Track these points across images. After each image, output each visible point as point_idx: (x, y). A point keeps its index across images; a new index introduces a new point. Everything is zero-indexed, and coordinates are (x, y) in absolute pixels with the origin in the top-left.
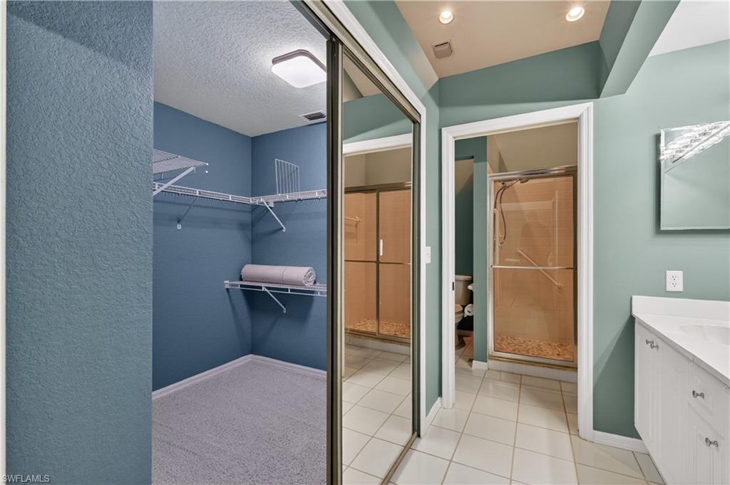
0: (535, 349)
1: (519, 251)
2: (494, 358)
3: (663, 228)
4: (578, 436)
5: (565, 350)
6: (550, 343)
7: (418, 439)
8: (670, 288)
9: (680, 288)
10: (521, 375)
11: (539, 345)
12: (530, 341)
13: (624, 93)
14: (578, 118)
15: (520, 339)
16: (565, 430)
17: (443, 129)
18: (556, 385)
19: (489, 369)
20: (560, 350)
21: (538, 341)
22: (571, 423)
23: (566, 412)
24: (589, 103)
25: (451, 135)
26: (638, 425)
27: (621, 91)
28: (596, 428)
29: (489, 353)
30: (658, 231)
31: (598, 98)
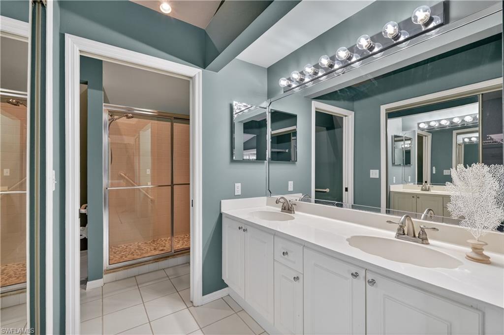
0: (137, 251)
1: (122, 175)
2: (109, 272)
3: (234, 159)
4: (193, 306)
5: (158, 244)
6: (146, 242)
8: (236, 194)
9: (240, 193)
10: (135, 276)
11: (139, 246)
12: (131, 245)
13: (217, 72)
14: (191, 78)
15: (123, 245)
16: (184, 306)
17: (67, 36)
19: (104, 284)
20: (154, 245)
21: (136, 243)
22: (188, 302)
23: (178, 292)
24: (199, 70)
25: (77, 47)
26: (226, 277)
27: (217, 70)
28: (204, 294)
29: (105, 268)
30: (232, 161)
31: (204, 69)
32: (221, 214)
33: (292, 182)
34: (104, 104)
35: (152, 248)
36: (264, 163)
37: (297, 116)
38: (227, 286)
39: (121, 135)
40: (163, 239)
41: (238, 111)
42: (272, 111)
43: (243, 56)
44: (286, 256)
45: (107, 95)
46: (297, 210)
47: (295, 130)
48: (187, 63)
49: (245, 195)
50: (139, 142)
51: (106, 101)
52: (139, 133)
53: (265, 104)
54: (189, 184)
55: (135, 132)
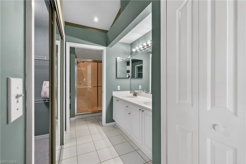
1: (81, 82)
2: (77, 115)
3: (117, 77)
4: (103, 126)
6: (89, 108)
7: (63, 145)
8: (118, 89)
9: (119, 89)
10: (85, 118)
12: (84, 109)
14: (103, 50)
16: (100, 126)
17: (67, 42)
18: (94, 118)
19: (75, 119)
21: (86, 108)
22: (101, 125)
23: (98, 123)
24: (105, 47)
25: (69, 45)
26: (114, 118)
27: (111, 47)
28: (106, 123)
29: (75, 114)
30: (117, 78)
31: (107, 47)
32: (112, 97)
33: (141, 86)
34: (75, 59)
35: (91, 110)
36: (129, 79)
37: (143, 61)
38: (114, 121)
39: (80, 67)
40: (95, 107)
41: (118, 60)
42: (132, 60)
43: (121, 41)
44: (127, 107)
45: (77, 56)
46: (138, 95)
47: (142, 66)
48: (102, 46)
49: (121, 90)
50: (87, 70)
51: (76, 57)
52: (87, 66)
53: (129, 57)
54: (102, 86)
55: (86, 66)
